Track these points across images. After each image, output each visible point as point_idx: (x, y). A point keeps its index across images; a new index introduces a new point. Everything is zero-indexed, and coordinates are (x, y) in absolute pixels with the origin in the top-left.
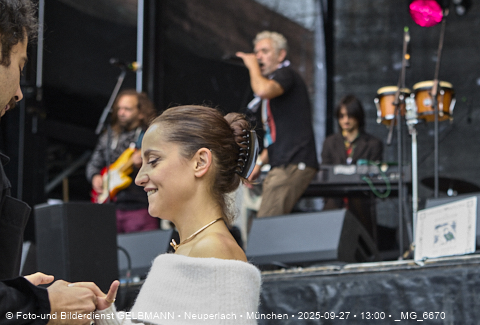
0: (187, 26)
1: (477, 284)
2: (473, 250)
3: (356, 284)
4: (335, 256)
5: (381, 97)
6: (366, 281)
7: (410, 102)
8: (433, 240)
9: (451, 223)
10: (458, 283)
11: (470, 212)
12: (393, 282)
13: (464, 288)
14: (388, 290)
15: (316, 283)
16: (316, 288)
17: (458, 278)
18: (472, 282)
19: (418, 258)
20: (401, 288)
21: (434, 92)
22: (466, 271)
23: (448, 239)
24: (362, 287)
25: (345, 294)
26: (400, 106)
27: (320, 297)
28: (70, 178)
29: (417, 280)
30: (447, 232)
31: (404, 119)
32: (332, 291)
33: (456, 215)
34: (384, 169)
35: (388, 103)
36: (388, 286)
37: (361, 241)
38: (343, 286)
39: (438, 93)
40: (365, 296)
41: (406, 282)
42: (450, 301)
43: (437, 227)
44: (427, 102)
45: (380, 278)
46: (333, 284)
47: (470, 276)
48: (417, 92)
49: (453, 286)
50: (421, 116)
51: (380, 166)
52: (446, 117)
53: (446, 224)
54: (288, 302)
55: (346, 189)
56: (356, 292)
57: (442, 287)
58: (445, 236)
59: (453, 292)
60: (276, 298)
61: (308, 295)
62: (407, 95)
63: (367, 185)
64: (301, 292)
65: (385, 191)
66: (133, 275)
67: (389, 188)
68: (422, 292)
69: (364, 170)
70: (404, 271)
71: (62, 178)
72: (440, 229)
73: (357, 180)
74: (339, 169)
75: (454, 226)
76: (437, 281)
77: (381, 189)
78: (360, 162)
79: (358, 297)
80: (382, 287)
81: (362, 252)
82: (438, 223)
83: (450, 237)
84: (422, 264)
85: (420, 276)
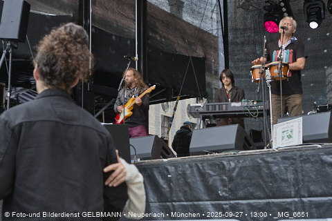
0: (158, 38)
1: (304, 160)
2: (302, 143)
3: (245, 160)
4: (234, 147)
5: (253, 69)
6: (249, 159)
7: (268, 72)
8: (281, 138)
9: (290, 130)
10: (295, 159)
11: (299, 124)
12: (262, 159)
13: (298, 162)
14: (261, 163)
15: (225, 160)
16: (225, 163)
17: (295, 157)
18: (302, 159)
19: (274, 147)
20: (267, 162)
21: (279, 67)
22: (299, 153)
24: (247, 162)
25: (239, 165)
26: (263, 73)
27: (227, 167)
28: (105, 111)
29: (275, 158)
30: (288, 135)
31: (265, 80)
32: (233, 164)
33: (293, 126)
34: (255, 103)
35: (257, 72)
36: (260, 161)
37: (246, 139)
38: (238, 161)
39: (281, 67)
40: (249, 166)
41: (269, 159)
42: (291, 168)
43: (283, 132)
44: (276, 71)
45: (256, 158)
46: (233, 161)
47: (301, 156)
48: (271, 67)
49: (292, 161)
50: (273, 78)
51: (253, 102)
52: (285, 78)
53: (287, 131)
54: (212, 170)
55: (237, 113)
56: (244, 164)
57: (287, 161)
59: (293, 164)
60: (206, 168)
61: (221, 166)
62: (266, 68)
63: (247, 111)
64: (218, 165)
65: (256, 114)
66: (137, 158)
67: (258, 112)
68: (277, 164)
69: (246, 104)
70: (268, 154)
71: (102, 111)
72: (285, 133)
73: (242, 109)
74: (233, 104)
75: (292, 131)
76: (285, 158)
77: (254, 113)
78: (243, 100)
79: (246, 167)
80: (258, 162)
81: (247, 145)
82: (283, 130)
83: (290, 137)
84: (277, 150)
85: (275, 156)
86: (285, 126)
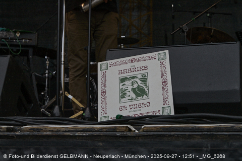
9: (140, 76)
23: (138, 95)
30: (135, 86)
33: (146, 68)
34: (18, 35)
43: (123, 80)
51: (15, 32)
53: (133, 78)
58: (134, 90)
63: (5, 45)
65: (18, 51)
67: (21, 48)
69: (4, 34)
72: (128, 83)
82: (123, 75)
86: (129, 66)
